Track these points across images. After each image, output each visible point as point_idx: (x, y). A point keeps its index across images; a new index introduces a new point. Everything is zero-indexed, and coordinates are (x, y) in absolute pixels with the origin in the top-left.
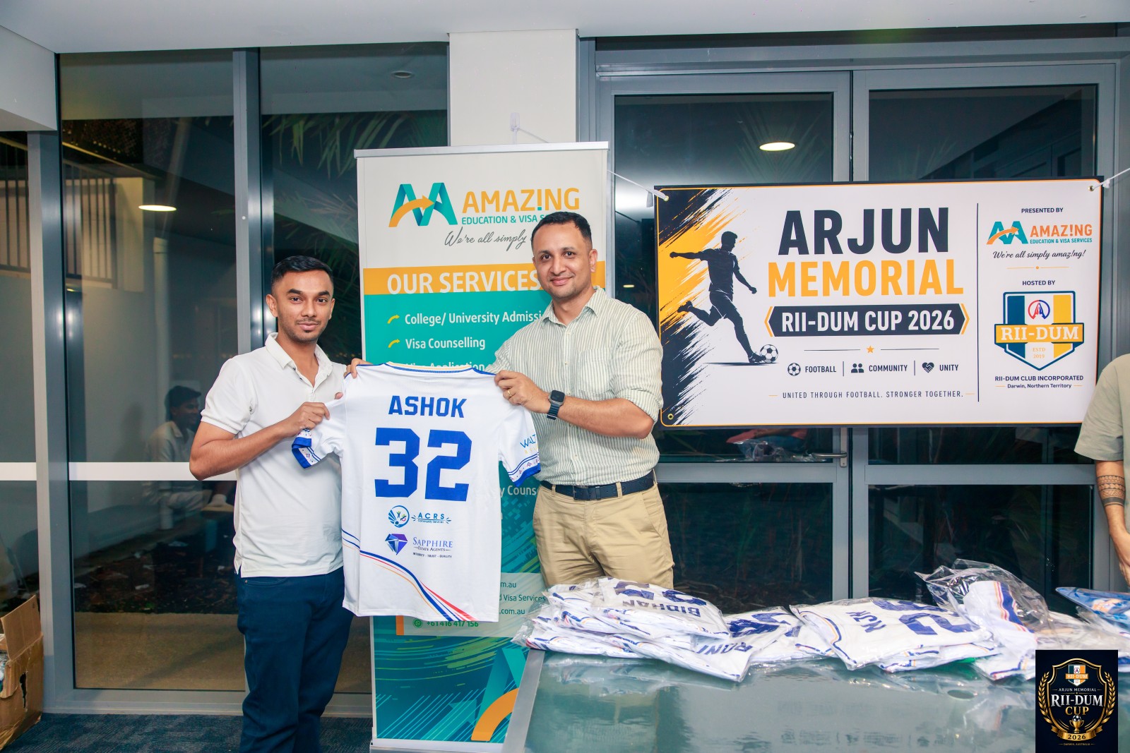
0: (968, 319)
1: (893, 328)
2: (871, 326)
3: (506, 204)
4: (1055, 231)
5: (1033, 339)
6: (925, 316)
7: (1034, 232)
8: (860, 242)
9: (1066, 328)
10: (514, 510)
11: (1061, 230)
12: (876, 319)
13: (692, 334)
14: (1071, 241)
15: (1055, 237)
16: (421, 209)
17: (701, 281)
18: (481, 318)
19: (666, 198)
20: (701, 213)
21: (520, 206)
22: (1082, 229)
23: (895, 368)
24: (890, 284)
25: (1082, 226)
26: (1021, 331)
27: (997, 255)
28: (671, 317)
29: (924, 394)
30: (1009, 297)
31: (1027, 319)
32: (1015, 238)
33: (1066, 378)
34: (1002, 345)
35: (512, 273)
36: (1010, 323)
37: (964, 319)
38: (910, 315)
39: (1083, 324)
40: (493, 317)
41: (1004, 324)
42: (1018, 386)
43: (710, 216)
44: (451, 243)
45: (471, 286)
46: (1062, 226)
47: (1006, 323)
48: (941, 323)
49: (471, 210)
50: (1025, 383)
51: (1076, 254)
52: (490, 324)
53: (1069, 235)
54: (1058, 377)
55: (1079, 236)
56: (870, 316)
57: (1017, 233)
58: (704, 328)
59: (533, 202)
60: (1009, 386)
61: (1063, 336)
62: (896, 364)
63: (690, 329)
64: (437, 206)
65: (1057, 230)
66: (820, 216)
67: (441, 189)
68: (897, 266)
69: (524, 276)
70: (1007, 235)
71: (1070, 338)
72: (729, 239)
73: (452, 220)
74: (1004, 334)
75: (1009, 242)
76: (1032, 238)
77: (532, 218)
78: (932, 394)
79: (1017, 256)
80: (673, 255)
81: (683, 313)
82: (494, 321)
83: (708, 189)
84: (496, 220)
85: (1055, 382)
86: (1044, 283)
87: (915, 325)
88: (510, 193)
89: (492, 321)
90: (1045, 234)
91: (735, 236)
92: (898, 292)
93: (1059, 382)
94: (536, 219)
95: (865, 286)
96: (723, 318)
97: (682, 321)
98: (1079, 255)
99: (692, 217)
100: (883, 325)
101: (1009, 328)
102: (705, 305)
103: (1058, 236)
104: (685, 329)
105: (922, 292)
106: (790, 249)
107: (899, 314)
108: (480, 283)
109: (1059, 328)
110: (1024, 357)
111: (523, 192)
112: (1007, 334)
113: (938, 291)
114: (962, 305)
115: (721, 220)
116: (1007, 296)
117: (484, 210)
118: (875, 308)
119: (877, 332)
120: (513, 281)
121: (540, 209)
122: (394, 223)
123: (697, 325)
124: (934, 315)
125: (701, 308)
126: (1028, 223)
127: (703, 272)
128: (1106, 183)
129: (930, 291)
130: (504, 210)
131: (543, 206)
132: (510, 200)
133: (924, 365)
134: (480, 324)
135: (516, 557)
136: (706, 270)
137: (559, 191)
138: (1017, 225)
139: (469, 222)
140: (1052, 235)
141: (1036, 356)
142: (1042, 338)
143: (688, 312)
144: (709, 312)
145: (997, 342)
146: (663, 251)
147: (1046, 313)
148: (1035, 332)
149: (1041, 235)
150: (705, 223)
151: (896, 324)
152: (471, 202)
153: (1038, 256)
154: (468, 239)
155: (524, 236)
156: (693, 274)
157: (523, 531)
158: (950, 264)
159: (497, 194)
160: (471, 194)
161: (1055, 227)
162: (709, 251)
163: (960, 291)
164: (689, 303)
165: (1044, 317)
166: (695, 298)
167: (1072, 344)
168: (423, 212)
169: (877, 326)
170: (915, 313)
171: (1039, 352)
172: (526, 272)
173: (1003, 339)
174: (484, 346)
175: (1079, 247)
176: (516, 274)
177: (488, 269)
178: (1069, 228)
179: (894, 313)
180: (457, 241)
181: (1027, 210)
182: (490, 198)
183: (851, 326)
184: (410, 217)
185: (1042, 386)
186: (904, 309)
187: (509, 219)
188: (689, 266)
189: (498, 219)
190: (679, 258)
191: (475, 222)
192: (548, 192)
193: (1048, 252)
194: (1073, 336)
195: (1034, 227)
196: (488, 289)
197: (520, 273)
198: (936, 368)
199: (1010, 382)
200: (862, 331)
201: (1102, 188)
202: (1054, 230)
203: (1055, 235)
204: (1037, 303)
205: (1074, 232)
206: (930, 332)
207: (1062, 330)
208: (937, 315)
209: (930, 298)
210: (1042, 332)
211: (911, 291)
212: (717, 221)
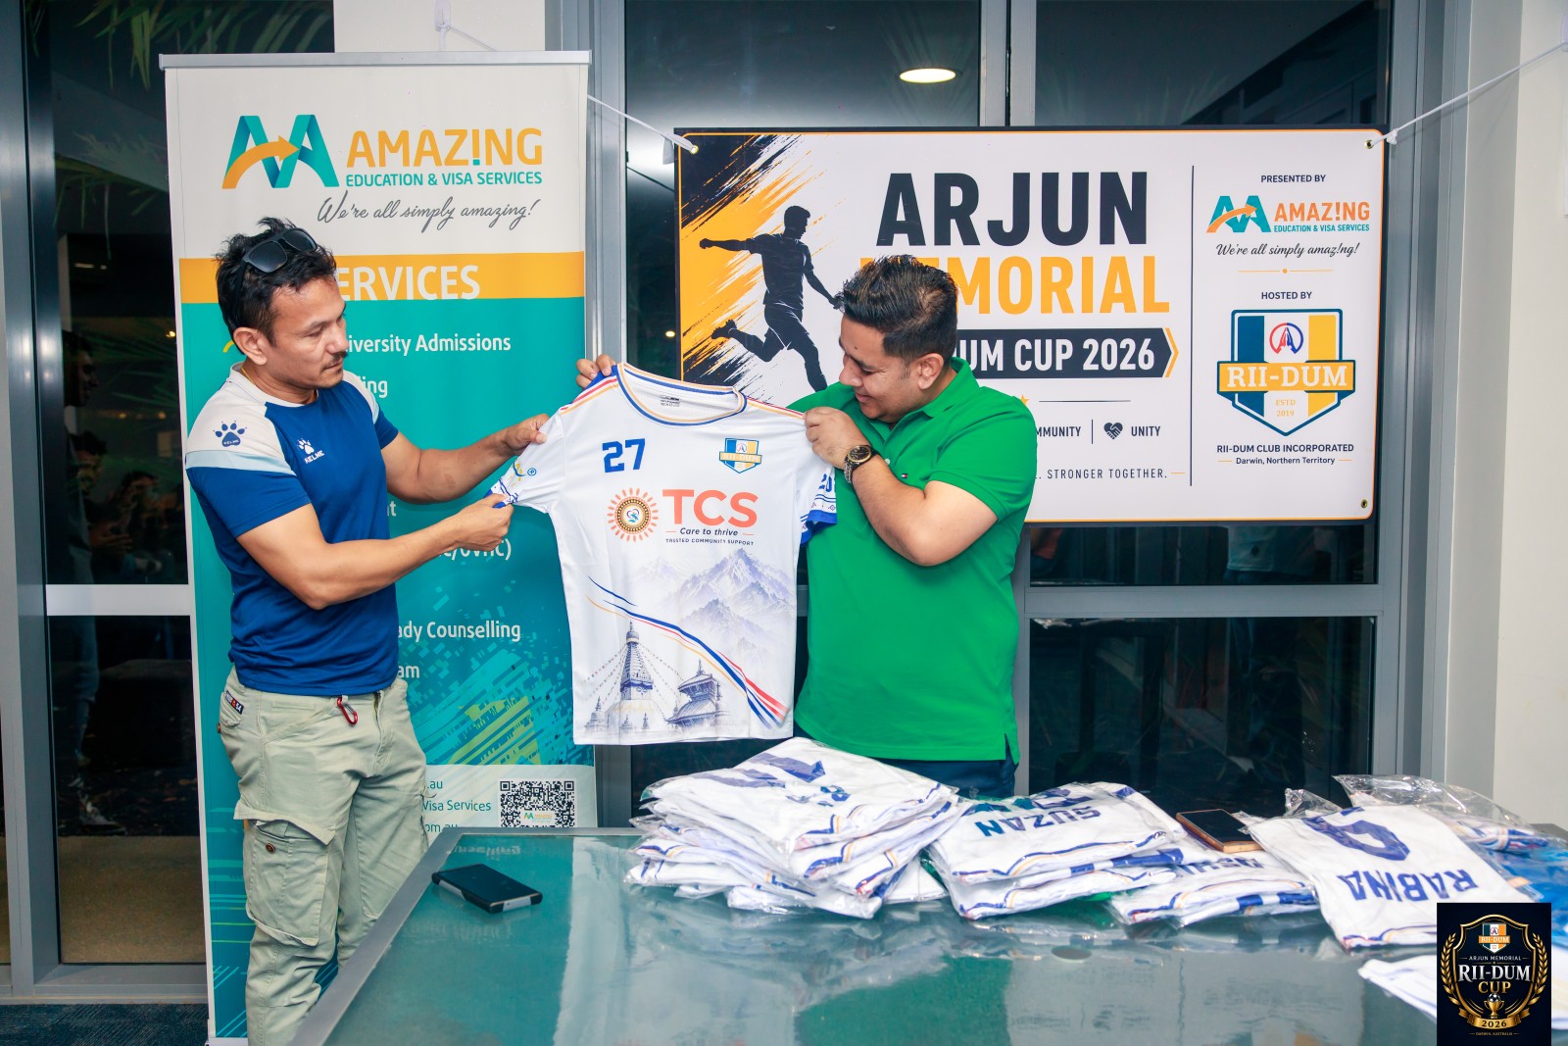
0: (1177, 352)
1: (1059, 367)
2: (1023, 363)
3: (421, 153)
4: (1313, 213)
5: (1277, 386)
6: (1109, 347)
7: (1281, 213)
8: (1008, 227)
9: (1327, 368)
10: (439, 663)
11: (1321, 211)
12: (1032, 351)
13: (735, 374)
14: (1337, 228)
15: (1313, 222)
16: (277, 158)
17: (749, 287)
18: (380, 344)
19: (694, 150)
20: (750, 175)
21: (443, 155)
22: (1354, 209)
23: (1062, 432)
24: (1054, 295)
25: (1354, 204)
26: (1257, 373)
27: (1222, 250)
28: (701, 347)
29: (1106, 473)
30: (1240, 318)
31: (1269, 354)
32: (1250, 221)
33: (1327, 448)
34: (1229, 395)
35: (433, 269)
36: (1240, 361)
37: (1170, 353)
38: (1086, 345)
39: (1354, 361)
40: (400, 343)
41: (1232, 361)
42: (1252, 461)
43: (766, 180)
44: (328, 218)
45: (363, 290)
46: (1324, 204)
47: (1236, 359)
48: (1134, 360)
49: (361, 166)
50: (1264, 456)
51: (1344, 250)
52: (396, 356)
53: (1334, 219)
54: (1315, 447)
55: (1349, 221)
56: (1023, 347)
57: (1254, 215)
58: (754, 364)
59: (465, 152)
60: (1239, 461)
61: (1323, 382)
62: (1063, 425)
63: (733, 366)
64: (303, 155)
65: (1316, 211)
66: (943, 182)
67: (309, 125)
68: (1066, 267)
69: (450, 276)
70: (1239, 217)
71: (1334, 384)
72: (797, 218)
73: (330, 179)
74: (1232, 377)
75: (1242, 230)
76: (1278, 223)
77: (463, 177)
78: (1119, 474)
79: (1254, 252)
80: (706, 244)
81: (721, 339)
82: (403, 350)
83: (763, 135)
84: (403, 181)
85: (1309, 455)
86: (1294, 295)
87: (1093, 363)
88: (427, 134)
89: (398, 350)
90: (1297, 217)
91: (807, 214)
92: (1067, 308)
93: (1316, 454)
94: (470, 180)
95: (1015, 297)
96: (786, 348)
97: (719, 353)
98: (1350, 251)
99: (736, 181)
100: (1043, 361)
101: (1240, 368)
102: (757, 325)
103: (1318, 219)
104: (723, 366)
105: (1106, 308)
106: (896, 236)
107: (1068, 344)
108: (378, 286)
109: (1317, 368)
110: (1263, 415)
111: (448, 133)
112: (1236, 377)
113: (1130, 308)
114: (1168, 330)
115: (783, 188)
116: (1237, 315)
117: (383, 163)
118: (1031, 335)
119: (1033, 373)
120: (433, 282)
121: (476, 163)
122: (230, 181)
123: (743, 360)
124: (1123, 345)
125: (751, 332)
126: (1272, 198)
127: (754, 273)
128: (1392, 137)
129: (1118, 307)
130: (418, 163)
131: (482, 158)
132: (427, 147)
133: (1107, 427)
134: (379, 355)
135: (441, 740)
136: (758, 269)
137: (509, 132)
138: (1254, 201)
139: (359, 182)
140: (1309, 219)
141: (1282, 413)
142: (1290, 385)
143: (729, 338)
144: (763, 339)
145: (1221, 390)
146: (688, 237)
147: (1296, 344)
148: (1280, 374)
149: (1291, 219)
150: (757, 191)
151: (1064, 361)
152: (360, 148)
153: (1286, 252)
154: (356, 211)
155: (450, 208)
156: (737, 276)
157: (453, 696)
158: (1149, 262)
159: (404, 137)
160: (360, 135)
161: (1313, 205)
162: (764, 238)
163: (1164, 307)
164: (731, 324)
165: (1295, 351)
166: (740, 315)
167: (1336, 394)
168: (280, 164)
169: (1033, 364)
170: (1094, 342)
171: (1286, 406)
172: (454, 269)
173: (1231, 386)
174: (386, 391)
175: (1349, 239)
176: (439, 272)
177: (391, 262)
178: (1334, 208)
179: (1060, 343)
180: (338, 215)
181: (1269, 178)
182: (394, 144)
183: (992, 363)
184: (257, 173)
185: (1290, 461)
186: (1077, 336)
187: (426, 179)
188: (731, 262)
189: (408, 178)
190: (715, 248)
191: (369, 182)
192: (491, 135)
193: (1301, 247)
194: (1339, 381)
195: (1281, 206)
196: (391, 296)
197: (445, 270)
198: (1126, 432)
199: (1239, 454)
200: (1011, 372)
201: (1386, 145)
202: (1311, 211)
203: (1313, 219)
204: (1282, 328)
205: (1341, 215)
206: (1117, 373)
207: (1322, 372)
208: (1128, 346)
209: (1118, 318)
210: (1291, 374)
211: (1087, 307)
212: (778, 187)
